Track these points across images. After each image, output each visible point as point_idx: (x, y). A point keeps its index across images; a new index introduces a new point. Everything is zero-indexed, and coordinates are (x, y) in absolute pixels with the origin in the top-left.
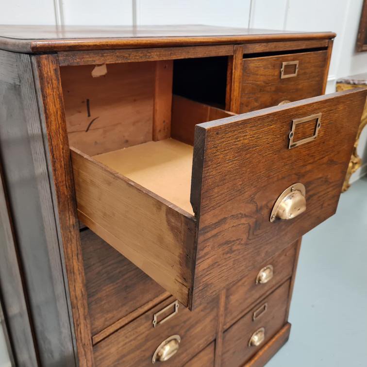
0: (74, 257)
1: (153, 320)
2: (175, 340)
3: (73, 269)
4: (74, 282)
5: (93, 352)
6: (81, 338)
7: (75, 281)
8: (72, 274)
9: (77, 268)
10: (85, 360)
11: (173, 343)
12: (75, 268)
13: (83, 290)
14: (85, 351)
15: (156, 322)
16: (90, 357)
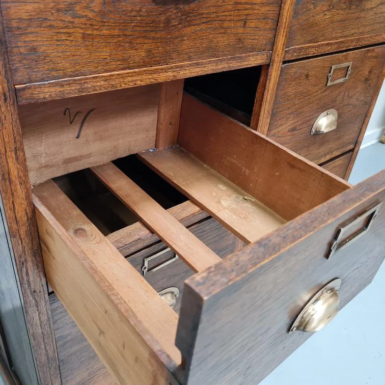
0: (8, 154)
1: (144, 265)
2: (172, 293)
3: (9, 174)
4: (11, 196)
5: (48, 302)
6: (29, 281)
7: (13, 194)
8: (8, 183)
9: (16, 173)
10: (37, 313)
11: (169, 296)
12: (12, 172)
13: (28, 211)
14: (36, 301)
15: (147, 269)
16: (45, 309)
